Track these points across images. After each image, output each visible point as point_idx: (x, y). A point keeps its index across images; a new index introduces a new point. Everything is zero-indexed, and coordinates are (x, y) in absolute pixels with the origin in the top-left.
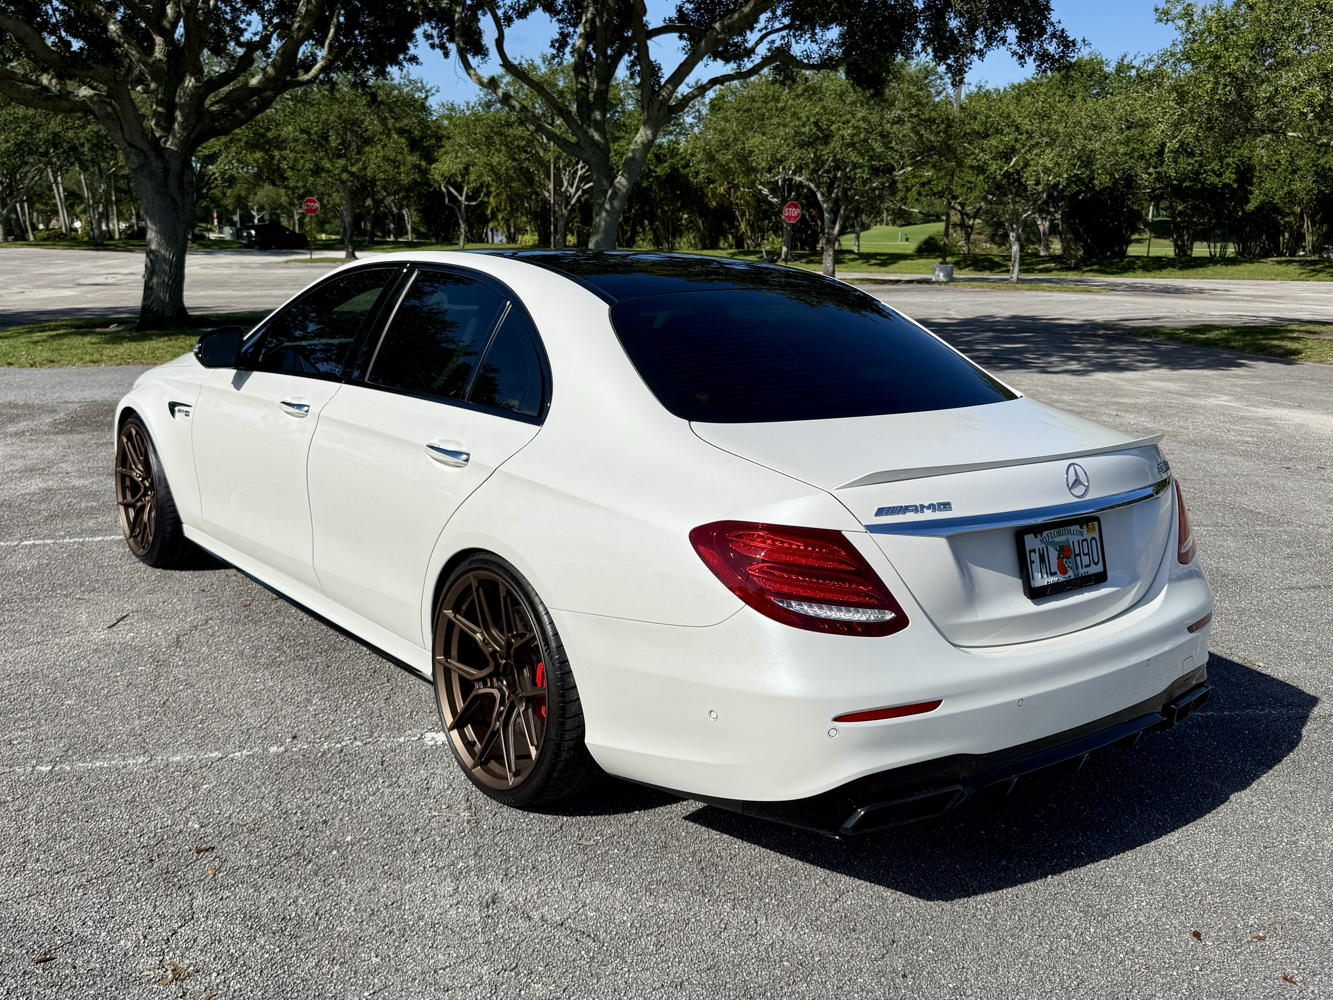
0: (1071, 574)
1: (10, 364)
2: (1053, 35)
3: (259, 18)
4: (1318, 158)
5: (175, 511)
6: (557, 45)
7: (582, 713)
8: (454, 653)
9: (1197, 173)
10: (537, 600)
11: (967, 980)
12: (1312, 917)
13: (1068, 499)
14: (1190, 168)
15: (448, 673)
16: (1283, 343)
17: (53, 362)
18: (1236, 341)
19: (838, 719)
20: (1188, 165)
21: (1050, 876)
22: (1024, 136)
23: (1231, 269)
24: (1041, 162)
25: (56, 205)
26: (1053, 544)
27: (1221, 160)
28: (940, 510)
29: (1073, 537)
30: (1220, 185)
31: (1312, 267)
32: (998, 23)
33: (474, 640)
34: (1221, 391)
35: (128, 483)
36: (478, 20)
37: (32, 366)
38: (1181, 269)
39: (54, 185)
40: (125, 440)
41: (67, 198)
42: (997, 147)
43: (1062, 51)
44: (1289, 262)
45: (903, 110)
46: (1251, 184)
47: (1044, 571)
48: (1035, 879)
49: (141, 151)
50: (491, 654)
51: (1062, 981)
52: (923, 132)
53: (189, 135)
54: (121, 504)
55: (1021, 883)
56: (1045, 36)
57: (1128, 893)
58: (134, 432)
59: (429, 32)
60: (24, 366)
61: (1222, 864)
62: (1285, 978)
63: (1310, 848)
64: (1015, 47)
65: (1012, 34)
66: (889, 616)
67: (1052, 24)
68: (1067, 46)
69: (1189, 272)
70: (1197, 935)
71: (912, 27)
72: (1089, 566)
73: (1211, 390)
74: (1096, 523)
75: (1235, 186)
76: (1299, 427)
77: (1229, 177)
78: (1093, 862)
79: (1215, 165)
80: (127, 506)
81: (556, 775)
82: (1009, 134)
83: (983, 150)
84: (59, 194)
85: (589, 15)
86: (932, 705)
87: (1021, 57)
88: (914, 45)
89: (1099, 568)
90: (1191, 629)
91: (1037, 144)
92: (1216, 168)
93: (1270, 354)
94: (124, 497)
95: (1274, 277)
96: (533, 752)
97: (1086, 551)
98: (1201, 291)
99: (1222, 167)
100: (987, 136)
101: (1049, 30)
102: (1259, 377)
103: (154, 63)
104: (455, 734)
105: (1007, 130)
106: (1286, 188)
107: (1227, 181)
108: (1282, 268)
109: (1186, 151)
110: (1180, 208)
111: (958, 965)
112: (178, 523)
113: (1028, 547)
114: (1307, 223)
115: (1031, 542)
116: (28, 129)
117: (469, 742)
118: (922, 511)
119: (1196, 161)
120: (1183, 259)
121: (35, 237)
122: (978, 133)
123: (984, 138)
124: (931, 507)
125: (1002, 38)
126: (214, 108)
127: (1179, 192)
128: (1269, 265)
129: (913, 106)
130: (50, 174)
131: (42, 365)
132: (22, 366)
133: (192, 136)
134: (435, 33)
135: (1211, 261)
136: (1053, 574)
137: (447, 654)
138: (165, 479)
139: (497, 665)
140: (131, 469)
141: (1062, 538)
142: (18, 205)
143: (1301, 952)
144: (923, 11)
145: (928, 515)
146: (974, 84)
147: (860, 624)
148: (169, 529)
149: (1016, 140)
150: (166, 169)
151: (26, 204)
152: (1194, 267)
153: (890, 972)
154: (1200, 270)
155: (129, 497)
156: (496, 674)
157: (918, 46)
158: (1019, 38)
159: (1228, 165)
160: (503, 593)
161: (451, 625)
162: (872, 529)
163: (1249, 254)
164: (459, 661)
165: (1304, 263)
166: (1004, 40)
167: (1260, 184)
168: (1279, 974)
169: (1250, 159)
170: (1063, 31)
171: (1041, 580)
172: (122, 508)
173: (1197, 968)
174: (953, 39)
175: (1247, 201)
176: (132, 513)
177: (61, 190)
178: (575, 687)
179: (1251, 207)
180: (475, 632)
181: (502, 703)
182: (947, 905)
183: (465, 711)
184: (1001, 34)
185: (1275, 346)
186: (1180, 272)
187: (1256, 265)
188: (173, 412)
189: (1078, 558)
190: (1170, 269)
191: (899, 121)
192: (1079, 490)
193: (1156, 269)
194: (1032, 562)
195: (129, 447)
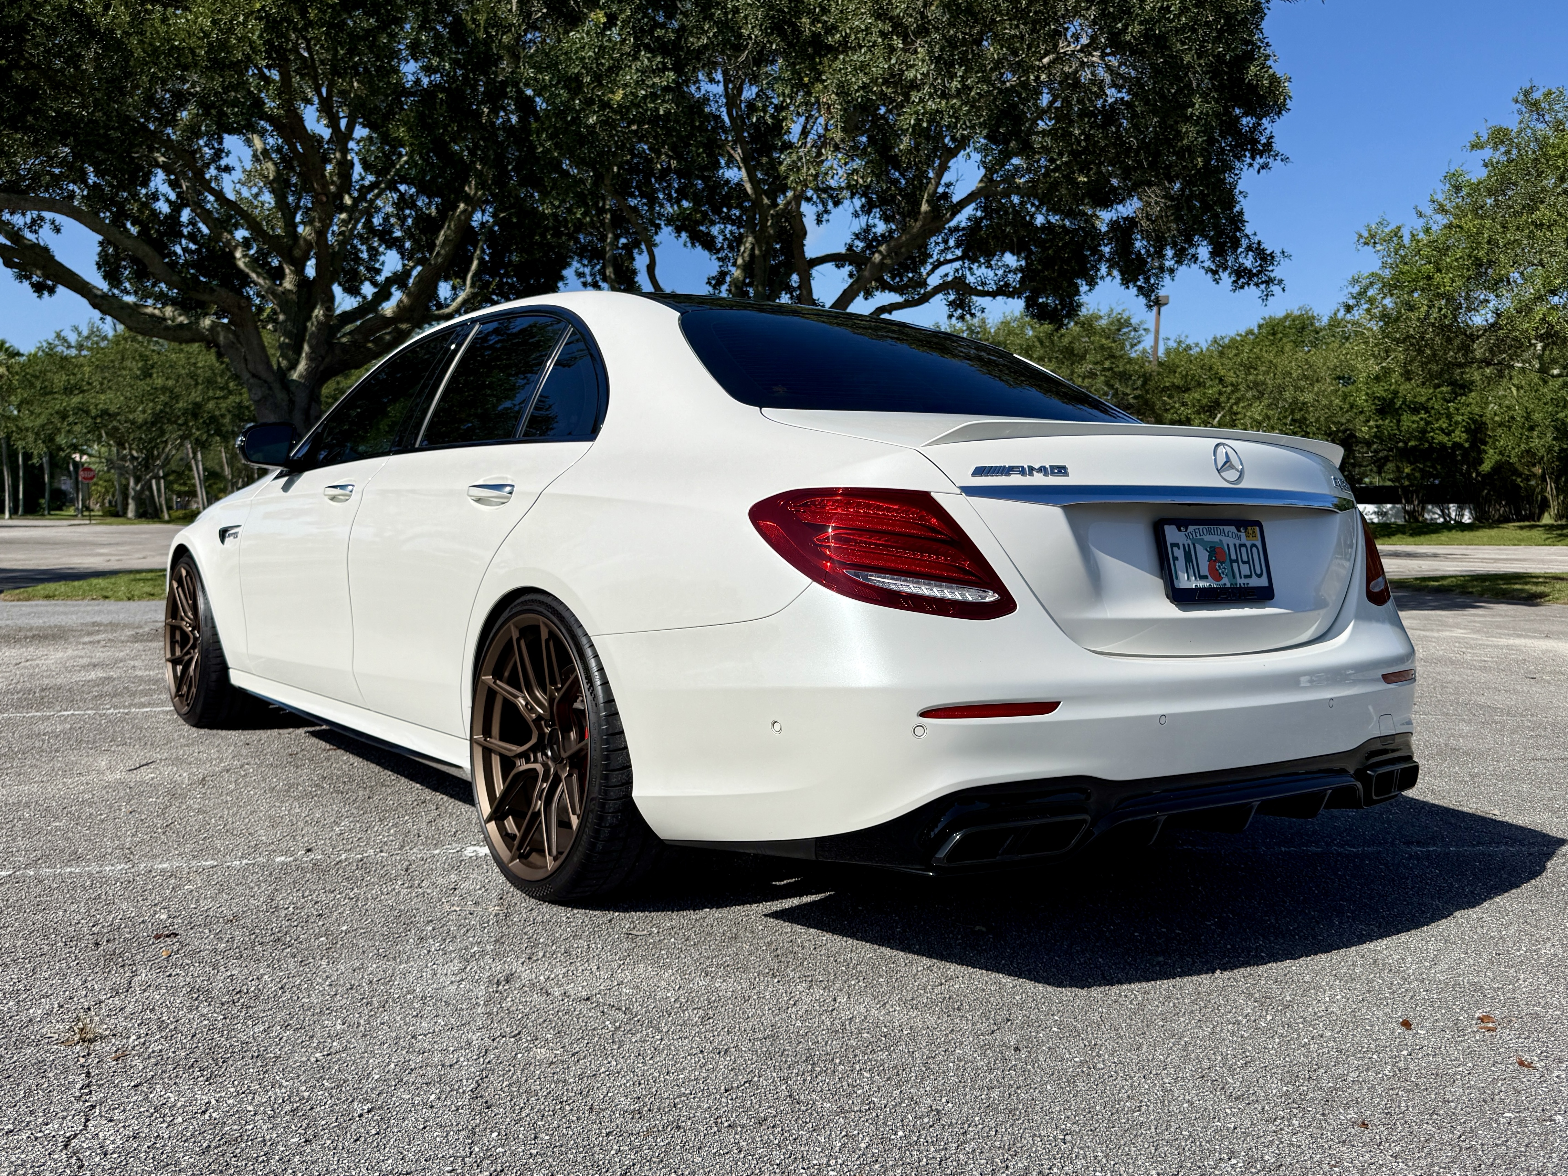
0: (1226, 581)
1: (106, 597)
2: (1249, 248)
3: (399, 256)
4: (1557, 413)
5: (222, 656)
6: (713, 282)
7: (630, 766)
8: (496, 729)
9: (1424, 432)
10: (579, 632)
11: (1099, 1055)
12: (1558, 1013)
13: (1217, 482)
14: (1415, 426)
15: (487, 753)
16: (1527, 587)
17: (153, 595)
18: (1473, 587)
19: (925, 714)
20: (1413, 422)
21: (1218, 972)
22: (1230, 389)
23: (1468, 535)
24: (1249, 414)
25: (194, 485)
26: (1202, 542)
27: (1449, 417)
28: (1053, 474)
29: (1228, 537)
30: (1450, 444)
31: (1559, 532)
32: (1189, 241)
33: (515, 707)
34: (1457, 626)
35: (178, 637)
36: (633, 259)
37: (129, 599)
38: (1411, 535)
39: (193, 462)
40: (175, 585)
41: (207, 479)
42: (1199, 401)
43: (1260, 265)
44: (1531, 527)
45: (1096, 363)
46: (1485, 443)
47: (1191, 572)
48: (1199, 973)
49: (265, 382)
50: (534, 721)
51: (1225, 1058)
52: (1117, 385)
53: (317, 367)
54: (168, 660)
55: (1180, 976)
56: (1240, 250)
57: (1318, 988)
58: (184, 573)
59: (581, 270)
60: (121, 600)
61: (1443, 966)
62: (1521, 1063)
63: (1556, 955)
64: (1208, 264)
65: (1204, 251)
66: (991, 597)
67: (1247, 236)
68: (1264, 259)
69: (1422, 538)
70: (1406, 1024)
71: (1095, 251)
72: (1250, 576)
73: (1444, 625)
74: (1257, 529)
75: (1467, 445)
76: (1544, 652)
77: (1460, 436)
78: (1275, 961)
79: (1443, 423)
80: (175, 662)
81: (600, 846)
82: (1212, 386)
83: (1184, 404)
84: (197, 473)
85: (748, 245)
86: (1048, 707)
87: (1215, 272)
88: (1099, 270)
89: (1263, 582)
90: (1387, 678)
91: (1243, 396)
92: (1444, 426)
93: (1513, 598)
94: (173, 652)
95: (1518, 542)
96: (575, 821)
97: (1245, 558)
98: (1435, 556)
99: (1450, 425)
100: (1187, 390)
101: (1244, 242)
102: (1500, 615)
103: (283, 293)
104: (492, 826)
105: (1208, 384)
106: (1522, 446)
107: (1457, 439)
108: (1525, 533)
109: (1409, 407)
110: (1406, 470)
111: (1090, 1042)
112: (224, 668)
113: (1169, 539)
114: (1550, 486)
115: (1172, 534)
116: (167, 400)
117: (507, 834)
118: (1031, 474)
119: (1422, 419)
120: (1414, 525)
121: (170, 516)
122: (1178, 387)
123: (1184, 392)
124: (1042, 470)
125: (1193, 256)
126: (344, 340)
127: (1406, 454)
128: (1510, 530)
129: (1106, 359)
130: (190, 451)
131: (140, 598)
132: (120, 599)
133: (322, 368)
134: (587, 270)
135: (1446, 527)
136: (1203, 578)
137: (487, 732)
138: (212, 619)
139: (541, 735)
140: (182, 619)
141: (1215, 538)
142: (154, 482)
143: (1544, 1042)
144: (1107, 233)
145: (1038, 480)
146: (1173, 338)
147: (954, 603)
148: (214, 677)
149: (1220, 393)
150: (292, 402)
151: (162, 481)
152: (1426, 533)
153: (999, 1046)
154: (1434, 536)
155: (178, 653)
156: (539, 747)
157: (1104, 270)
158: (1213, 254)
159: (1457, 423)
160: (544, 635)
161: (491, 694)
162: (969, 491)
163: (1487, 520)
164: (501, 739)
165: (1549, 528)
166: (1195, 258)
167: (1494, 443)
168: (1514, 1060)
169: (1481, 416)
170: (1259, 243)
171: (1186, 581)
172: (170, 665)
173: (1405, 1053)
174: (1141, 261)
175: (1481, 462)
176: (179, 668)
177: (201, 467)
178: (622, 732)
179: (1486, 467)
180: (516, 697)
181: (545, 780)
182: (1084, 992)
183: (505, 794)
184: (1192, 251)
185: (1517, 590)
186: (1411, 539)
187: (1496, 530)
188: (223, 540)
189: (1235, 565)
190: (1400, 536)
191: (1092, 375)
192: (1232, 475)
193: (1384, 536)
194: (1176, 559)
195: (180, 594)
